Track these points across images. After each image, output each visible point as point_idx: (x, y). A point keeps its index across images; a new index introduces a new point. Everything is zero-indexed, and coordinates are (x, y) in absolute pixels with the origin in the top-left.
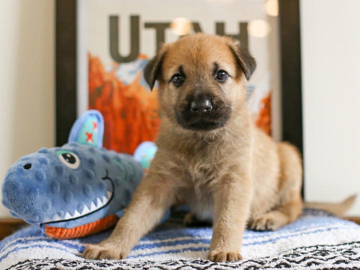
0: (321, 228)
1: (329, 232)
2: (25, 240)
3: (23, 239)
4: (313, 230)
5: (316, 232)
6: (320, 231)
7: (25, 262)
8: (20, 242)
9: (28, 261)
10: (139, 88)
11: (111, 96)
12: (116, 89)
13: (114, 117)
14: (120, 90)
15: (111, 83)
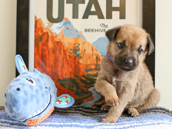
0: (154, 123)
1: (158, 125)
4: (149, 123)
5: (151, 124)
6: (153, 124)
10: (63, 36)
11: (47, 40)
12: (50, 37)
13: (49, 53)
14: (52, 37)
15: (48, 33)
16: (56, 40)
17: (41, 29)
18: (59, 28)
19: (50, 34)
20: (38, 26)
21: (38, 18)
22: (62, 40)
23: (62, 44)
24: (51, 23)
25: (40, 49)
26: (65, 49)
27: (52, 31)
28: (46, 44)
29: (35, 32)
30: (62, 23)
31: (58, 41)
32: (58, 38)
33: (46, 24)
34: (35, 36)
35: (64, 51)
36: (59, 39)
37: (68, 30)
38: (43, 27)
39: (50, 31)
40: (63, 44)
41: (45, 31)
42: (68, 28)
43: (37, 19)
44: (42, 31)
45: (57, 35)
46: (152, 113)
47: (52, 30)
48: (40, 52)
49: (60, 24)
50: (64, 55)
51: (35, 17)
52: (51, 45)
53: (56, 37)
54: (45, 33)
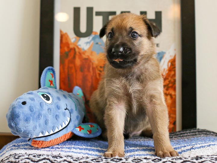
2: (17, 145)
3: (16, 144)
4: (199, 146)
7: (14, 154)
8: (14, 145)
9: (15, 154)
10: (92, 52)
11: (74, 57)
12: (77, 53)
13: (76, 71)
14: (80, 53)
15: (74, 49)
16: (84, 56)
17: (68, 44)
18: (87, 43)
19: (77, 50)
20: (64, 41)
21: (64, 31)
22: (91, 57)
23: (90, 61)
24: (78, 38)
25: (66, 67)
26: (95, 66)
27: (79, 47)
28: (73, 61)
29: (61, 47)
30: (91, 38)
31: (87, 57)
32: (87, 54)
33: (73, 38)
34: (61, 53)
35: (93, 69)
36: (88, 56)
37: (97, 45)
38: (70, 43)
39: (77, 47)
40: (92, 61)
41: (71, 46)
42: (97, 43)
43: (62, 33)
44: (68, 47)
45: (85, 51)
46: (203, 135)
47: (80, 45)
48: (66, 70)
49: (89, 39)
50: (93, 74)
51: (61, 31)
52: (78, 62)
53: (84, 53)
54: (71, 49)
